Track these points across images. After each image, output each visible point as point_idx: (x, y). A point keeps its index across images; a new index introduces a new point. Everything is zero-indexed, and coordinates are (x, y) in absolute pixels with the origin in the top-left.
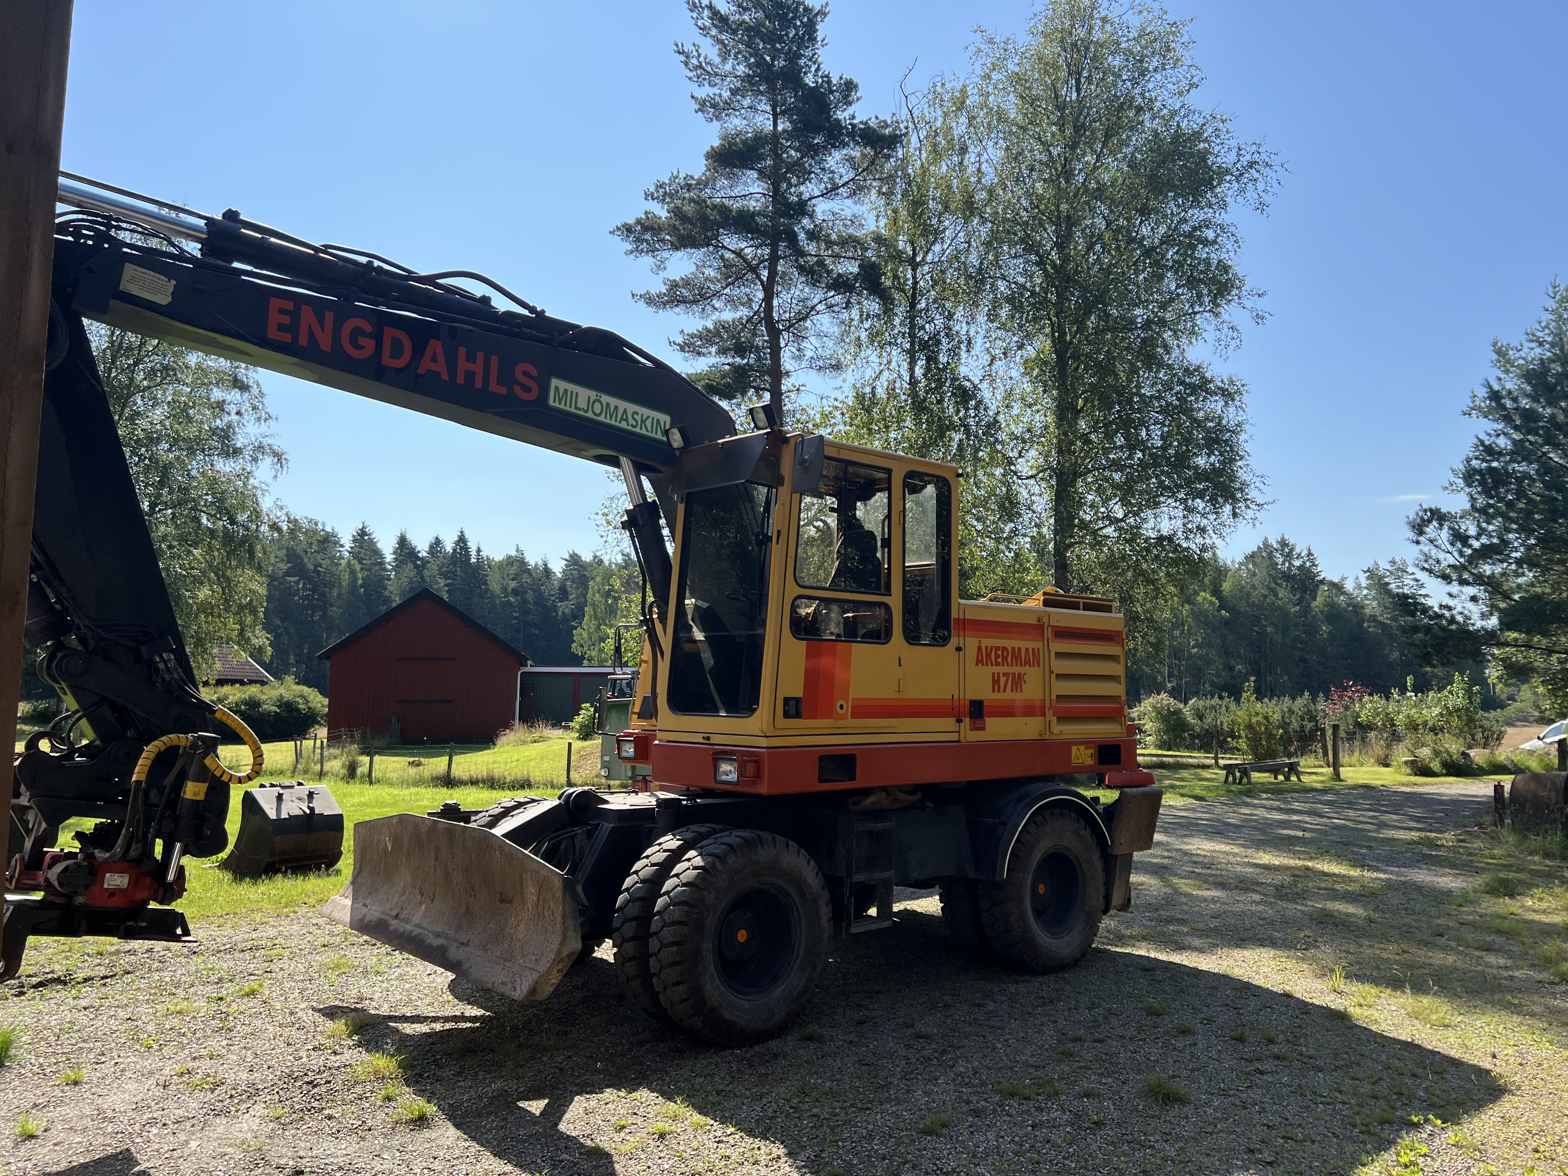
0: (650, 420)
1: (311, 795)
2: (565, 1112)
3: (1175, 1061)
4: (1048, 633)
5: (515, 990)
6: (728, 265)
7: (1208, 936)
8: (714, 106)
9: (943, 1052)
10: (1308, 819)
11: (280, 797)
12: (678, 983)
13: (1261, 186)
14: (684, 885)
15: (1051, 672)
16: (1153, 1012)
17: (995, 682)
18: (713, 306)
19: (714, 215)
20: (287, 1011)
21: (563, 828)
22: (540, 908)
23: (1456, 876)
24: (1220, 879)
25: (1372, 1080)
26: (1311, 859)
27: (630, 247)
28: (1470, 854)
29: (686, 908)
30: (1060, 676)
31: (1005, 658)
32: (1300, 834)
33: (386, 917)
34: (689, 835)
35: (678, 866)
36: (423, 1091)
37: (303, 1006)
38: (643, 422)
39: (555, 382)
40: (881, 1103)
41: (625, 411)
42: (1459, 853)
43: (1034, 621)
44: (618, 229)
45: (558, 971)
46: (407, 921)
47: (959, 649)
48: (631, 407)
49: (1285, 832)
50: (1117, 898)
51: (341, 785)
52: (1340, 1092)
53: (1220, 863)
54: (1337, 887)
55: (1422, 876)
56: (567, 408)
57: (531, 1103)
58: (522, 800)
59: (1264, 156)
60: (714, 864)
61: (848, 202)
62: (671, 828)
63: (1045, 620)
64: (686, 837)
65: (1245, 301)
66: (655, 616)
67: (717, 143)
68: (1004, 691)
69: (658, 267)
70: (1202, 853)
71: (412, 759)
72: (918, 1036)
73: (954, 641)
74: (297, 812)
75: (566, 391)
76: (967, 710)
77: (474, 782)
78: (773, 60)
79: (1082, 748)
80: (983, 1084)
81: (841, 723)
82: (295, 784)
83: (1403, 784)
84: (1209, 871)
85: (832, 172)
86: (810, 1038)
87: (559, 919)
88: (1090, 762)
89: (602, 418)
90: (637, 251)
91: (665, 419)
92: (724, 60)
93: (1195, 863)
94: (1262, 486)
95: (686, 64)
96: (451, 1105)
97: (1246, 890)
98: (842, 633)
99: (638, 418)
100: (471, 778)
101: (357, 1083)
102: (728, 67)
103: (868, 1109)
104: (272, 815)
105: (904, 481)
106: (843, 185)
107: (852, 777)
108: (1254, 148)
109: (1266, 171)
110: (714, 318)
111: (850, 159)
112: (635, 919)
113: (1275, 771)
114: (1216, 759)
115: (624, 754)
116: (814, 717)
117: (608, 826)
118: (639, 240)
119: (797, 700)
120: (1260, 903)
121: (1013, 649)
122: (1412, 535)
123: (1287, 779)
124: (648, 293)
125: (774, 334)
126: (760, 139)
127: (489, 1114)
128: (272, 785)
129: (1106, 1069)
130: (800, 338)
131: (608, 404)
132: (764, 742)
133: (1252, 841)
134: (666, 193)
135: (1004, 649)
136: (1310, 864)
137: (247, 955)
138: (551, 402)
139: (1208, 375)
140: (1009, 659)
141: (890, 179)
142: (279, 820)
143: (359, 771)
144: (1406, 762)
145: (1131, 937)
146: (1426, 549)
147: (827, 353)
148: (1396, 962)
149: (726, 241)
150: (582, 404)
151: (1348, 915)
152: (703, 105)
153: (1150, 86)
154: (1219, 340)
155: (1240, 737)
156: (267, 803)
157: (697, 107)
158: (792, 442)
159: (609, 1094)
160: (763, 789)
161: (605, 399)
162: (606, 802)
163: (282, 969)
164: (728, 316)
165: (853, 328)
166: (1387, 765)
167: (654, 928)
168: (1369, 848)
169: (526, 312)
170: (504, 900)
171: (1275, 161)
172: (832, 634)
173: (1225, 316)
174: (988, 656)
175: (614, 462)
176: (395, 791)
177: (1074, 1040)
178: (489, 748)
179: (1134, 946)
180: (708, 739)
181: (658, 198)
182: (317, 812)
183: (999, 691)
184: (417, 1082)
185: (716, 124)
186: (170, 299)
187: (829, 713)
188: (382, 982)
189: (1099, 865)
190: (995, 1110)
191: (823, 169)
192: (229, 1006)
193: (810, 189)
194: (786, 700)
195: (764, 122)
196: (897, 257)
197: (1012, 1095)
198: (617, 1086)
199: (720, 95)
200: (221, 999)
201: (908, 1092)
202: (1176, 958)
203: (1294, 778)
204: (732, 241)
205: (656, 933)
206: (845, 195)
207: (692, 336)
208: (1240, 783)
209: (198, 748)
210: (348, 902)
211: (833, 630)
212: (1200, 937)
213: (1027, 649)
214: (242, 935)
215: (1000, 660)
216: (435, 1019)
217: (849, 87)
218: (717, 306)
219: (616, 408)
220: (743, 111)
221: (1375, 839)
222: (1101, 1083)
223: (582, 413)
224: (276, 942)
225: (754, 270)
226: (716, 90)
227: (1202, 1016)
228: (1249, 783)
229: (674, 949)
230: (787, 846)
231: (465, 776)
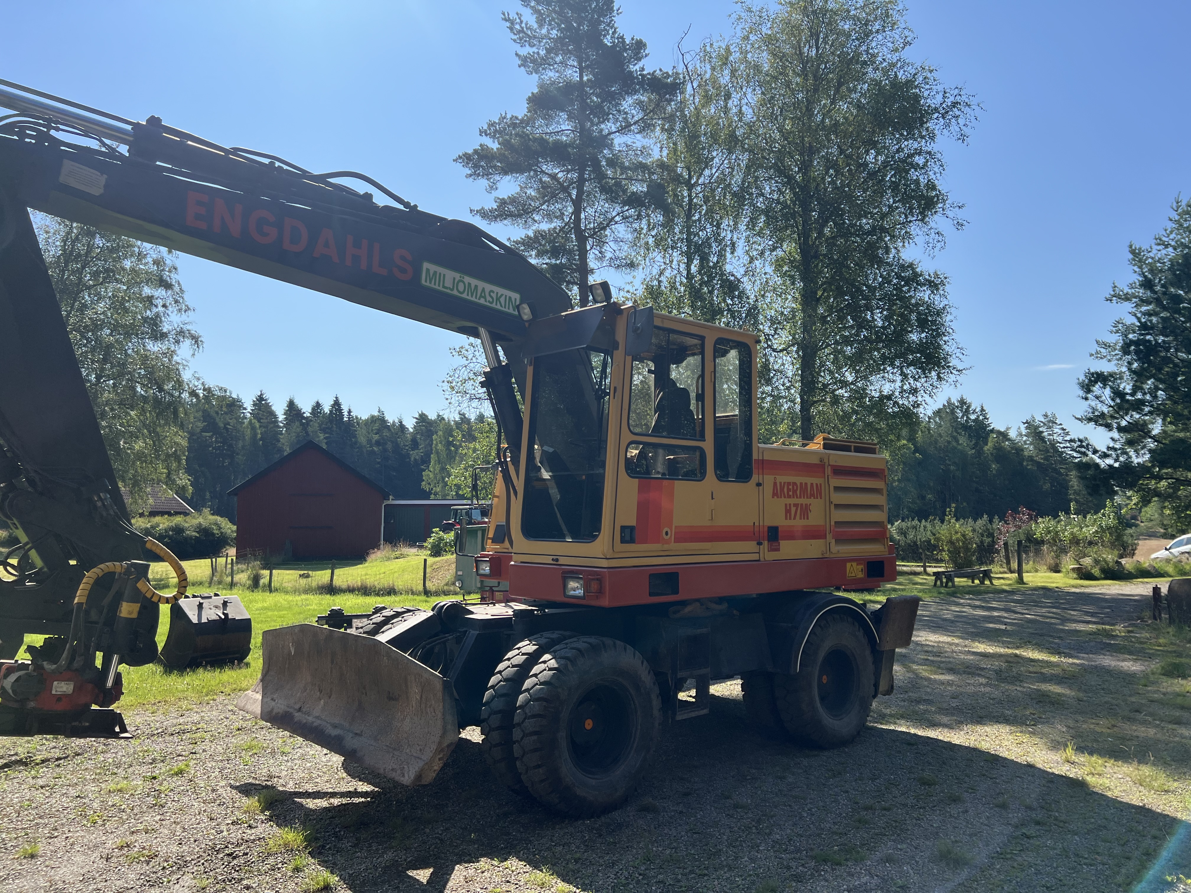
0: (504, 297)
1: (225, 604)
2: (448, 880)
3: (954, 827)
4: (828, 471)
5: (403, 776)
6: (544, 186)
7: (953, 715)
8: (534, 61)
9: (759, 821)
10: (1006, 615)
11: (200, 606)
12: (539, 766)
13: (961, 121)
14: (541, 684)
15: (831, 503)
16: (925, 783)
17: (788, 511)
18: (533, 219)
19: (535, 146)
20: (210, 788)
21: (436, 635)
22: (423, 706)
23: (1135, 660)
24: (949, 666)
25: (1122, 842)
26: (1017, 648)
27: (469, 172)
28: (1141, 643)
29: (545, 703)
30: (837, 506)
31: (795, 492)
32: (1003, 627)
33: (291, 710)
34: (543, 641)
35: (536, 667)
36: (326, 862)
37: (223, 783)
38: (498, 299)
39: (426, 265)
40: (716, 870)
41: (483, 290)
42: (1132, 642)
43: (816, 461)
44: (460, 157)
45: (439, 759)
46: (308, 714)
47: (759, 485)
48: (488, 287)
49: (991, 625)
50: (883, 686)
51: (248, 593)
52: (1098, 853)
53: (946, 652)
54: (1044, 671)
55: (1108, 661)
56: (437, 287)
57: (418, 871)
58: (400, 610)
59: (964, 98)
60: (566, 666)
61: (639, 136)
62: (527, 635)
63: (826, 461)
64: (540, 642)
65: (948, 212)
66: (508, 459)
67: (536, 90)
68: (794, 519)
69: (491, 187)
70: (930, 643)
71: (302, 572)
72: (736, 806)
73: (755, 478)
74: (214, 617)
75: (435, 273)
76: (766, 534)
77: (351, 590)
78: (579, 25)
79: (854, 564)
80: (798, 851)
81: (666, 547)
82: (212, 594)
83: (1073, 586)
84: (939, 659)
85: (626, 113)
86: (646, 809)
87: (440, 715)
88: (861, 575)
89: (464, 296)
90: (475, 175)
91: (516, 296)
92: (541, 26)
93: (927, 651)
94: (961, 356)
95: (511, 29)
96: (350, 875)
97: (973, 674)
98: (667, 473)
99: (494, 295)
100: (349, 587)
101: (269, 855)
102: (544, 31)
103: (705, 875)
104: (195, 620)
105: (715, 346)
106: (635, 123)
107: (676, 592)
108: (956, 92)
109: (966, 110)
110: (534, 228)
111: (640, 103)
112: (500, 712)
113: (972, 576)
114: (925, 567)
115: (481, 572)
116: (645, 542)
117: (474, 633)
118: (476, 166)
119: (632, 529)
120: (985, 685)
121: (801, 484)
122: (1081, 393)
123: (982, 582)
124: (483, 209)
125: (582, 240)
126: (569, 88)
127: (383, 882)
128: (194, 596)
129: (898, 835)
130: (601, 243)
131: (469, 284)
132: (605, 563)
133: (967, 633)
134: (496, 131)
135: (795, 484)
136: (1017, 652)
137: (176, 739)
138: (423, 282)
139: (918, 270)
140: (798, 492)
141: (671, 119)
142: (200, 624)
143: (262, 582)
144: (1073, 569)
145: (891, 716)
146: (1093, 404)
147: (623, 255)
148: (1109, 735)
149: (544, 167)
150: (448, 283)
151: (1059, 694)
152: (524, 61)
153: (874, 44)
154: (928, 243)
155: (943, 550)
156: (191, 610)
157: (520, 62)
158: (625, 314)
159: (484, 863)
160: (605, 602)
161: (467, 279)
162: (472, 613)
163: (204, 751)
164: (545, 226)
165: (642, 236)
166: (1058, 571)
167: (517, 719)
168: (1060, 638)
169: (401, 207)
170: (391, 698)
171: (973, 101)
172: (658, 473)
173: (932, 224)
174: (782, 490)
175: (473, 333)
176: (290, 598)
177: (866, 808)
178: (361, 564)
179: (895, 723)
180: (557, 560)
181: (490, 134)
182: (230, 617)
183: (790, 519)
184: (320, 853)
185: (535, 76)
186: (102, 191)
187: (657, 539)
188: (287, 761)
189: (870, 659)
190: (812, 875)
191: (619, 111)
192: (161, 785)
193: (609, 126)
194: (623, 528)
195: (573, 74)
196: (677, 179)
197: (825, 861)
198: (490, 854)
199: (538, 53)
200: (154, 778)
201: (736, 858)
202: (932, 734)
203: (987, 582)
204: (549, 168)
205: (519, 724)
206: (636, 131)
207: (517, 242)
208: (946, 586)
209: (131, 573)
210: (259, 697)
211: (659, 470)
212: (946, 715)
213: (812, 484)
214: (171, 721)
215: (791, 493)
216: (333, 795)
217: (640, 45)
218: (536, 218)
219: (476, 286)
220: (556, 66)
221: (1063, 631)
222: (897, 849)
223: (449, 291)
224: (199, 726)
225: (565, 190)
226: (535, 49)
227: (965, 785)
228: (954, 586)
229: (535, 738)
230: (625, 649)
231: (344, 586)
